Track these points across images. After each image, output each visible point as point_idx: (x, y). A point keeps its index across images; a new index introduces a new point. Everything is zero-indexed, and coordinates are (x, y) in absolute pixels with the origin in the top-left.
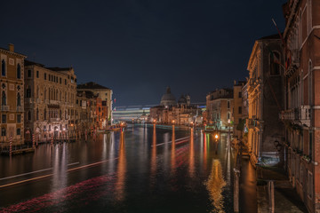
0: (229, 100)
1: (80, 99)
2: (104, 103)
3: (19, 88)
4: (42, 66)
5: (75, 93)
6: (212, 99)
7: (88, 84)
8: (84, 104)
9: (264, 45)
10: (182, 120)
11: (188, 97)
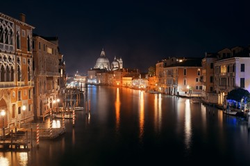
0: (186, 68)
6: (166, 65)
10: (124, 82)
11: (121, 61)
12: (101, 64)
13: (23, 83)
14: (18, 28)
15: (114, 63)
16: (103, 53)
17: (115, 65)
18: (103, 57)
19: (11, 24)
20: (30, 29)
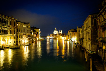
0: (75, 32)
1: (31, 32)
2: (38, 33)
3: (14, 29)
4: (21, 22)
5: (30, 30)
6: (70, 32)
7: (33, 27)
8: (32, 33)
9: (92, 16)
10: (60, 38)
11: (62, 31)
12: (55, 32)
13: (11, 34)
14: (10, 20)
15: (59, 32)
16: (56, 29)
17: (60, 33)
18: (56, 30)
19: (8, 18)
20: (15, 20)
